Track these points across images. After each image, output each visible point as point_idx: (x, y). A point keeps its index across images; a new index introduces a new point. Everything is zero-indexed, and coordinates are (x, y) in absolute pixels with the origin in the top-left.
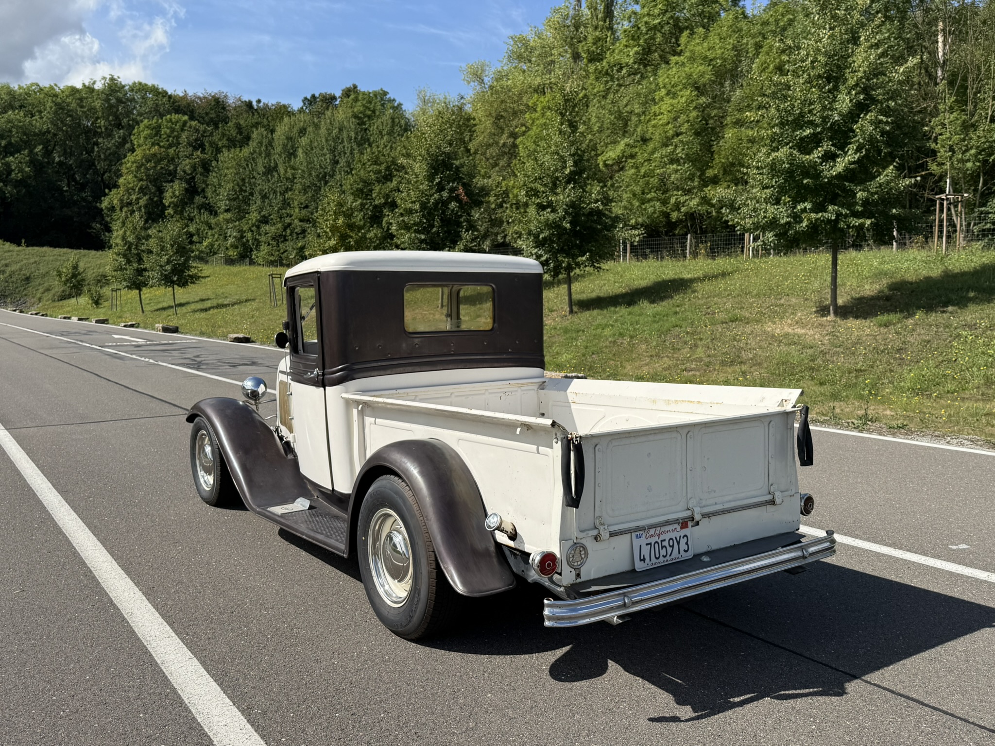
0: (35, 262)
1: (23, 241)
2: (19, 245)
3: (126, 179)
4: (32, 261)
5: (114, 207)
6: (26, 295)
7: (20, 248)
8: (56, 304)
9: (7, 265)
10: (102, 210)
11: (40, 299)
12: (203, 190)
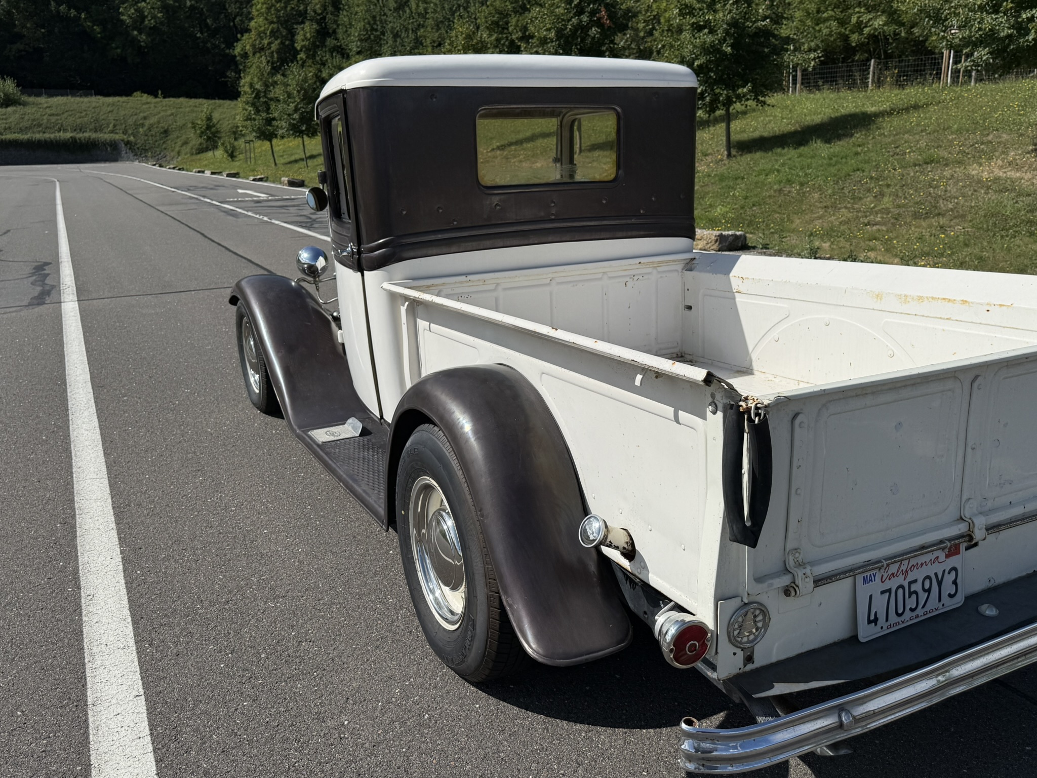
0: (172, 114)
1: (160, 92)
2: (156, 96)
3: (257, 23)
4: (169, 112)
5: (246, 53)
6: (165, 149)
7: (158, 100)
8: (194, 157)
9: (145, 118)
10: (235, 56)
11: (179, 153)
12: (334, 32)
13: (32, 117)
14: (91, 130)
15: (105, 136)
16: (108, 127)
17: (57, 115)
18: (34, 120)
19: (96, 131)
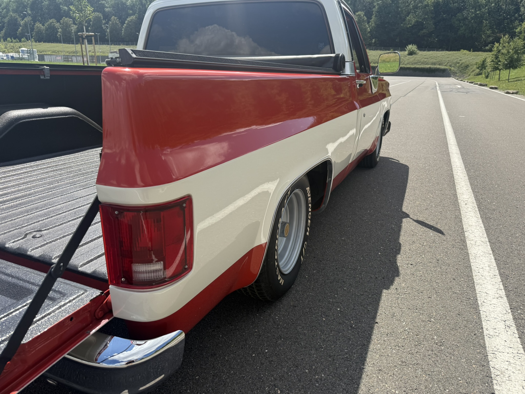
0: (473, 59)
2: (470, 51)
4: (472, 58)
6: (465, 73)
7: (470, 52)
8: (475, 77)
9: (460, 60)
11: (469, 75)
13: (418, 59)
14: (438, 64)
15: (442, 67)
16: (445, 63)
17: (427, 58)
18: (418, 60)
19: (440, 65)
